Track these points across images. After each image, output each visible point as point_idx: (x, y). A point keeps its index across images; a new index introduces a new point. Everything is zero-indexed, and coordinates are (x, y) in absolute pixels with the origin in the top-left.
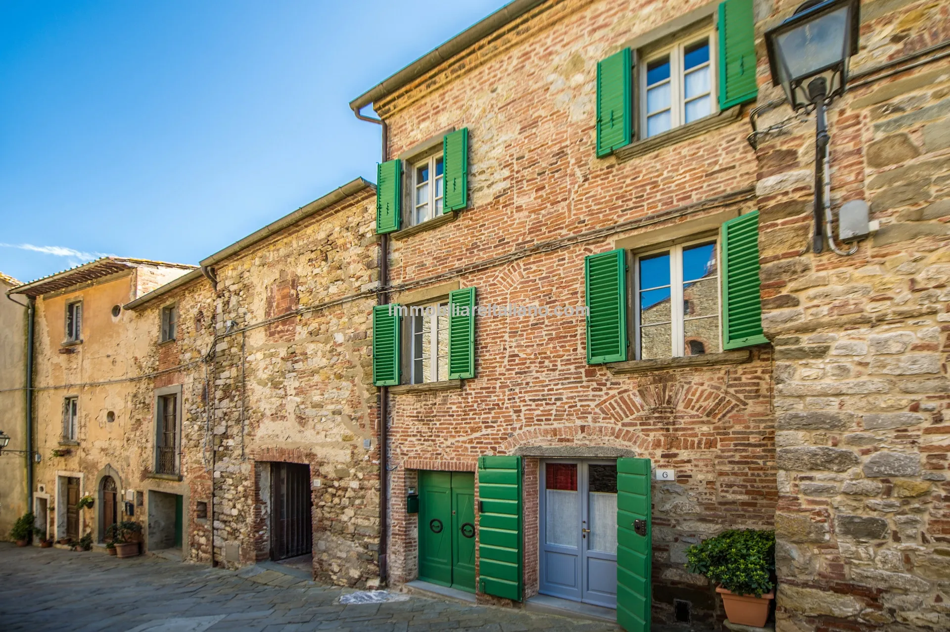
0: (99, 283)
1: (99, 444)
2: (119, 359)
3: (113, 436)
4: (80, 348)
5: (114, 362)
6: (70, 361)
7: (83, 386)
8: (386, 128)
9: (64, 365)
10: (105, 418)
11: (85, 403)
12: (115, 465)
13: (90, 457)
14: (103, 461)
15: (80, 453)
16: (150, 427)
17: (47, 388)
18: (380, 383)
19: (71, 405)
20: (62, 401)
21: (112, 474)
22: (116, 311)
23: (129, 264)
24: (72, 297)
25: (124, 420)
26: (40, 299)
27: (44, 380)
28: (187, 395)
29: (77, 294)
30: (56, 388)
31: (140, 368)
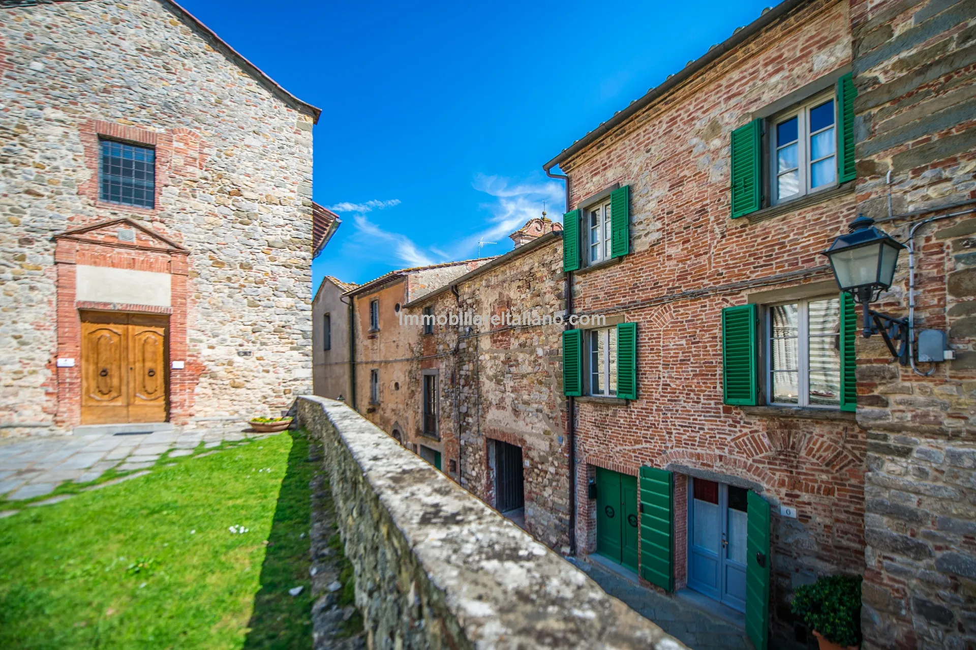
0: (387, 287)
1: (391, 406)
2: (401, 344)
3: (398, 400)
4: (378, 335)
5: (397, 346)
6: (373, 344)
7: (381, 362)
8: (569, 180)
9: (370, 346)
10: (393, 388)
11: (382, 374)
12: (401, 423)
13: (386, 415)
14: (394, 419)
15: (380, 412)
16: (420, 396)
17: (361, 363)
18: (569, 394)
19: (374, 375)
20: (369, 372)
21: (398, 429)
22: (397, 308)
23: (404, 274)
24: (373, 296)
25: (404, 389)
26: (356, 298)
27: (360, 357)
28: (442, 378)
29: (376, 295)
30: (367, 363)
31: (412, 351)
